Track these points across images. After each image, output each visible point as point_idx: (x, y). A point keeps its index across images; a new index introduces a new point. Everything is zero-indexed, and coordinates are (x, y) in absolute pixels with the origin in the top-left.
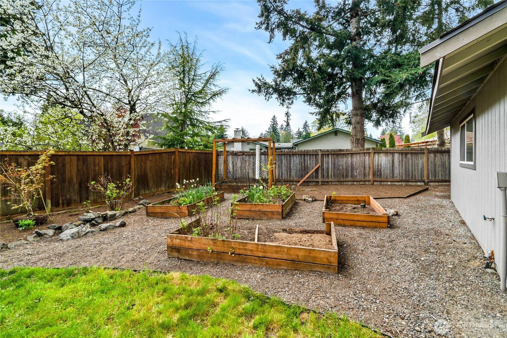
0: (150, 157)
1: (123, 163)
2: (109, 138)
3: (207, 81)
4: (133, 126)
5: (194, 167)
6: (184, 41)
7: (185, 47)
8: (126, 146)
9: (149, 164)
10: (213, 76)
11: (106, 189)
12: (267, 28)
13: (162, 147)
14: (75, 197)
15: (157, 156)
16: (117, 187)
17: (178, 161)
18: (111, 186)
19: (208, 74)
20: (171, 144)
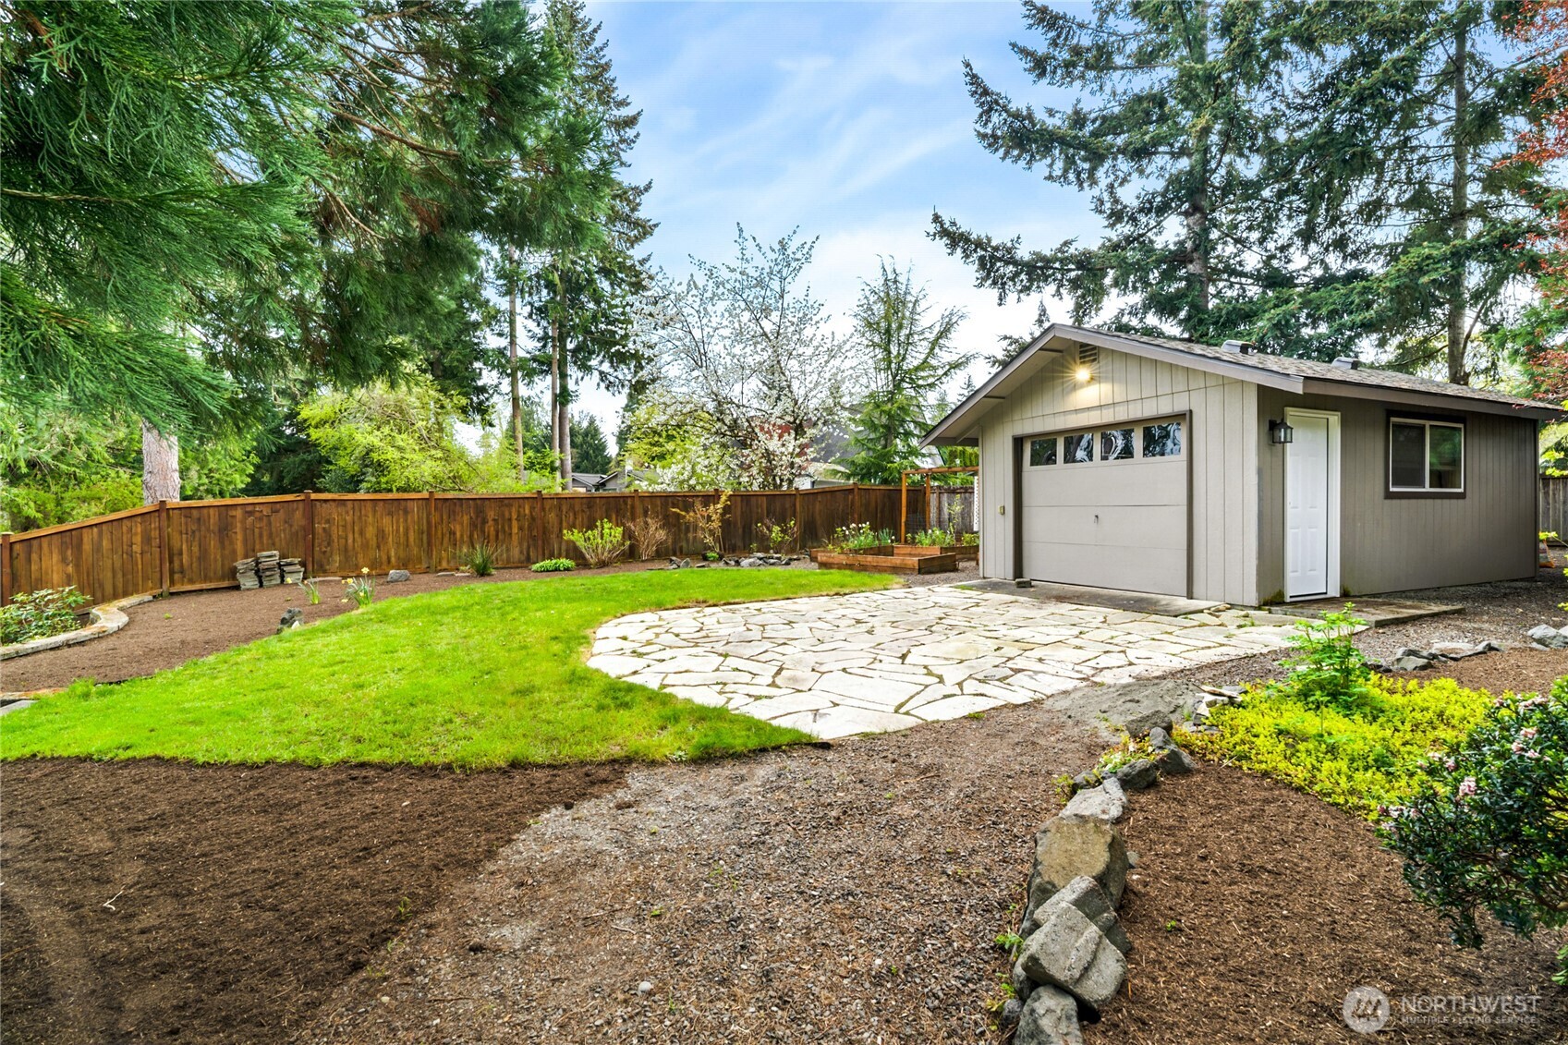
0: (819, 498)
1: (787, 506)
2: (769, 471)
3: (934, 343)
4: (799, 455)
5: (882, 512)
6: (889, 270)
7: (891, 281)
8: (790, 482)
9: (818, 506)
10: (944, 333)
11: (771, 531)
12: (994, 283)
13: (848, 478)
14: (740, 544)
15: (829, 496)
16: (782, 531)
17: (857, 504)
18: (776, 529)
19: (937, 330)
20: (866, 472)
